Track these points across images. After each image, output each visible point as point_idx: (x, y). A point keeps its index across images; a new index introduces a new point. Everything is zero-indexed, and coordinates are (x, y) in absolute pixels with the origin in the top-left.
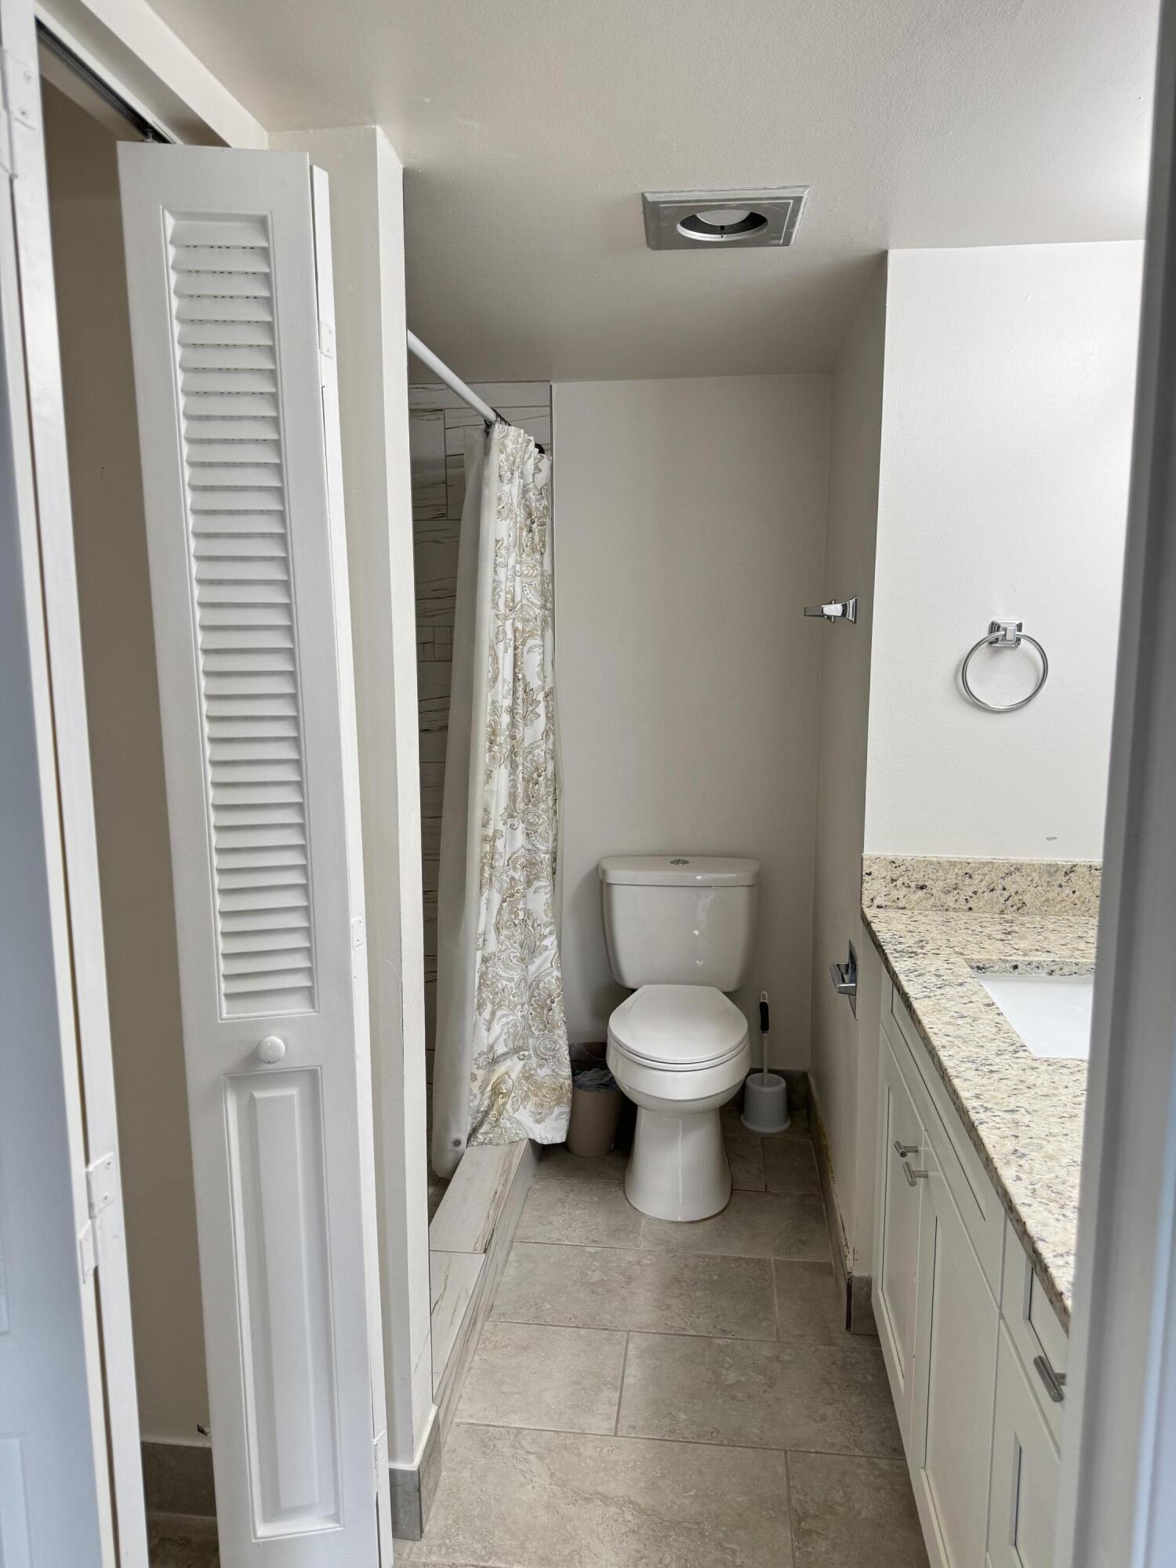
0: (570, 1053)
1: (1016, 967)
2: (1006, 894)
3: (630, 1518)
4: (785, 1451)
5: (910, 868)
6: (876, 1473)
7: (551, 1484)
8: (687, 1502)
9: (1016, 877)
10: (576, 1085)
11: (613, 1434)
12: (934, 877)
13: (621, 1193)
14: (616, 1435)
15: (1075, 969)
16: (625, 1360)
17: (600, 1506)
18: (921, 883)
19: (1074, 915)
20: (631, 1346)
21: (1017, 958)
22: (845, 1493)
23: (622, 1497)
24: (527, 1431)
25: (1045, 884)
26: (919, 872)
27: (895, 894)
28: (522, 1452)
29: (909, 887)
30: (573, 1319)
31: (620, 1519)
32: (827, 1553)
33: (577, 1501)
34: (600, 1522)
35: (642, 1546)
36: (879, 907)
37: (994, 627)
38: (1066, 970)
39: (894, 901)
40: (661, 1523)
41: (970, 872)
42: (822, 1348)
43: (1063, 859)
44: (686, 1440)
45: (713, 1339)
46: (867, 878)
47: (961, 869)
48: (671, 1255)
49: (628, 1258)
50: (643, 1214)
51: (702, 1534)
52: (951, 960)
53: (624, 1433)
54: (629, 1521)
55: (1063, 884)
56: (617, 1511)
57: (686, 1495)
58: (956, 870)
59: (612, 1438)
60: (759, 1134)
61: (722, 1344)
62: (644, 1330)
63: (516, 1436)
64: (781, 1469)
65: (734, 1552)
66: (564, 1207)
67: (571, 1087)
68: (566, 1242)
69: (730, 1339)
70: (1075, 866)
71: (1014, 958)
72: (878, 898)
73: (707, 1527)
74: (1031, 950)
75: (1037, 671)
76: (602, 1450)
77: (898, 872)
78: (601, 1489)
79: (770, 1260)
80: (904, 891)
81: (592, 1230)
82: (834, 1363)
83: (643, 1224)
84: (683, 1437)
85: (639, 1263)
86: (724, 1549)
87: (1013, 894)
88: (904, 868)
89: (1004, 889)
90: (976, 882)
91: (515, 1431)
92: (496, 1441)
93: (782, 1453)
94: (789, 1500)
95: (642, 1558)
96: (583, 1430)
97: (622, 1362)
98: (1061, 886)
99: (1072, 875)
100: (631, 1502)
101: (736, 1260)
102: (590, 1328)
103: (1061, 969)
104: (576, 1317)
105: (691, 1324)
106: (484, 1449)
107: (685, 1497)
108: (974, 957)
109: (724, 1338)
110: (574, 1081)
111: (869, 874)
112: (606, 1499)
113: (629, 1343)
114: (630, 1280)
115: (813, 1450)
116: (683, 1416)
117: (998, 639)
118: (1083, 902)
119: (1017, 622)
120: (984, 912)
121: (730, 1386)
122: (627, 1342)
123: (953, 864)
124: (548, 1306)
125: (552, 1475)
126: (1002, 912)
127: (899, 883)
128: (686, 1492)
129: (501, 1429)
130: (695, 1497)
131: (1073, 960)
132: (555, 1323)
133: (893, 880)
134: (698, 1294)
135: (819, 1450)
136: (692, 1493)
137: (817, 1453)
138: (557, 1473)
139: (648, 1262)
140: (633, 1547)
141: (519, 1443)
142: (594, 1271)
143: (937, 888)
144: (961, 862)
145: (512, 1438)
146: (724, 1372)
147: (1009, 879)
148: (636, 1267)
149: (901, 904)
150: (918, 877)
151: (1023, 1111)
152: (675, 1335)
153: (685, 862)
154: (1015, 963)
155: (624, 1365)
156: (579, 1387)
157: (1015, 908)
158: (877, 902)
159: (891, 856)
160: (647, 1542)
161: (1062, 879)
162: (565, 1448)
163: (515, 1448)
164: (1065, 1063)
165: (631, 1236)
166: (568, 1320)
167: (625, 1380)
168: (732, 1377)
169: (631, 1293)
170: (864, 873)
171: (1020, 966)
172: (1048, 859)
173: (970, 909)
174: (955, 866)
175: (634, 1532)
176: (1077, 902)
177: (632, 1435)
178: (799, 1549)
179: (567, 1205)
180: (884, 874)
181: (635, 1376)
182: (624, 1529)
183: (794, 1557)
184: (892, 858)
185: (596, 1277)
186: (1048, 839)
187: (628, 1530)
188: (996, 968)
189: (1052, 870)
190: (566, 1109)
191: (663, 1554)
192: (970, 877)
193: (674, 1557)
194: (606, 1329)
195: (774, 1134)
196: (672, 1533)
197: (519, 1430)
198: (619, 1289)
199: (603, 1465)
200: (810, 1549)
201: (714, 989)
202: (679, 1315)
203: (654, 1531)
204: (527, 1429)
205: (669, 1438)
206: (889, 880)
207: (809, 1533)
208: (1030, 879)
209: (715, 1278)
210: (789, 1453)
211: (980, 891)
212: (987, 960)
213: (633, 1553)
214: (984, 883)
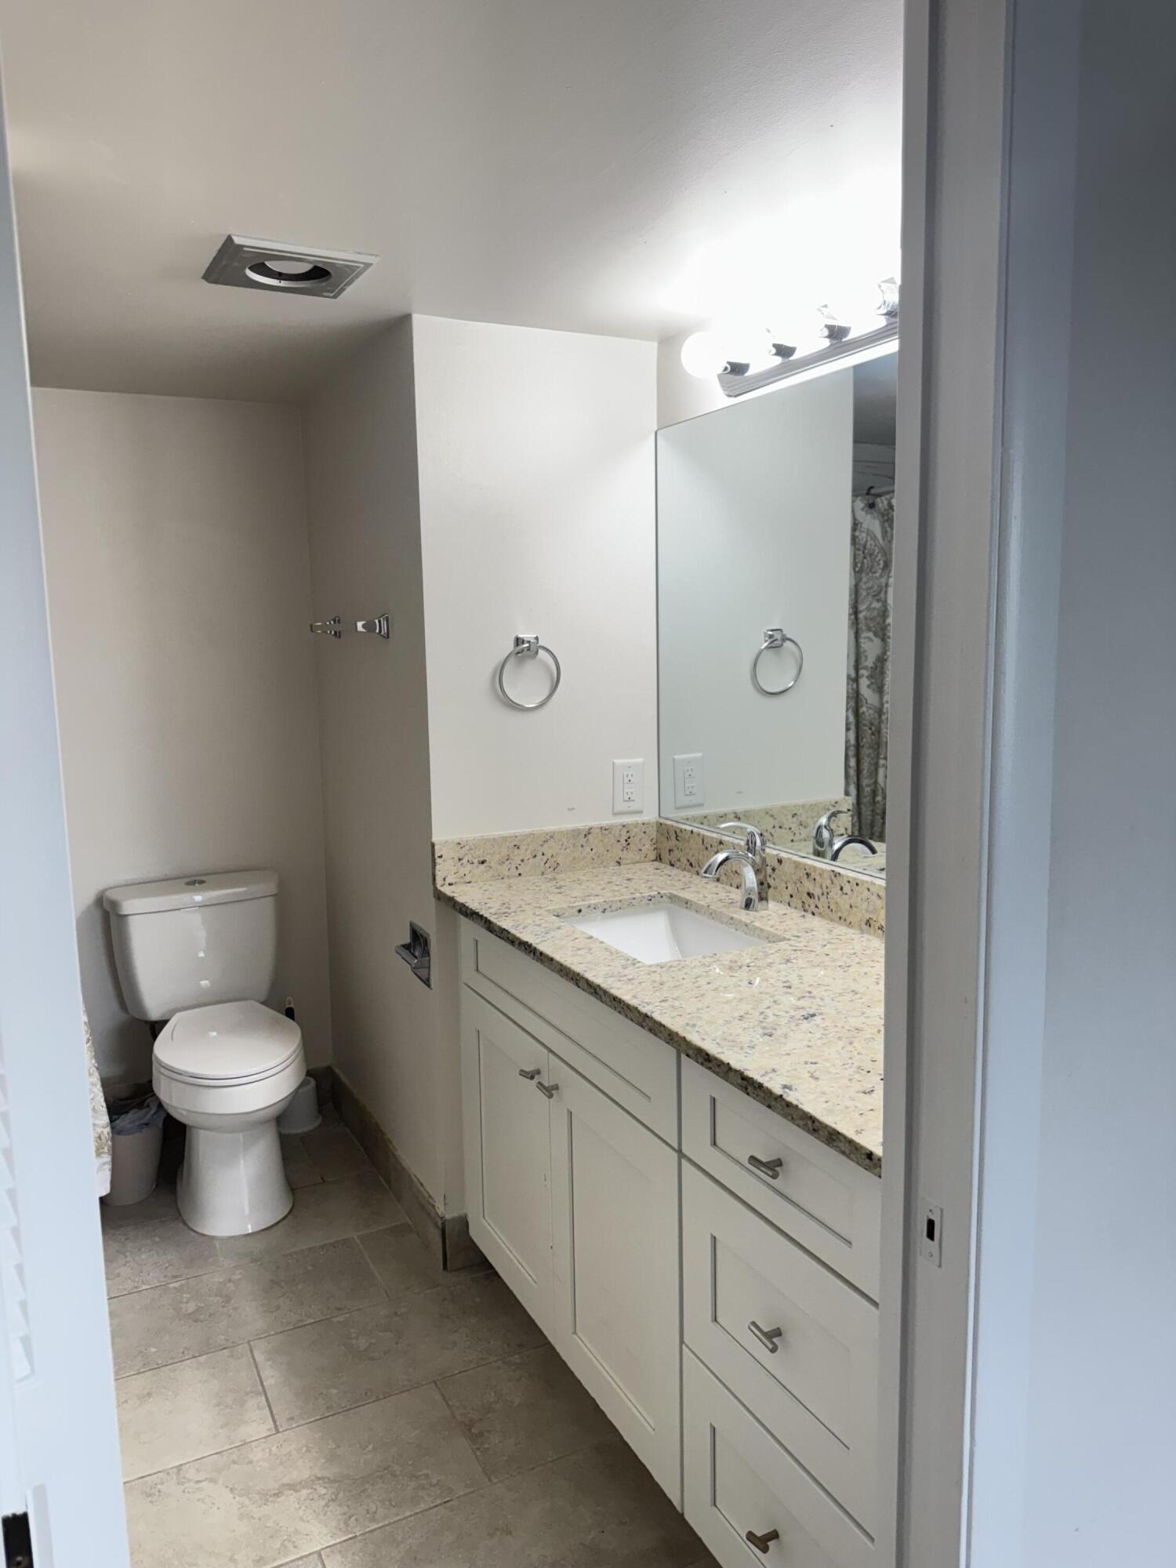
0: (106, 1100)
1: (580, 911)
2: (545, 858)
3: (324, 1491)
4: (435, 1382)
5: (473, 847)
6: (513, 1367)
7: (234, 1498)
8: (369, 1456)
9: (551, 843)
10: (115, 1131)
11: (274, 1432)
12: (491, 852)
13: (181, 1225)
14: (278, 1432)
15: (619, 905)
16: (257, 1368)
17: (291, 1495)
18: (482, 859)
19: (593, 868)
20: (256, 1354)
21: (579, 904)
22: (495, 1392)
23: (309, 1477)
24: (188, 1465)
25: (572, 846)
26: (479, 849)
27: (462, 871)
28: (192, 1484)
29: (473, 863)
30: (186, 1352)
31: (316, 1496)
32: (500, 1442)
33: (267, 1500)
34: (298, 1506)
35: (345, 1508)
36: (450, 884)
37: (518, 641)
38: (614, 908)
39: (462, 877)
40: (354, 1483)
41: (517, 843)
42: (429, 1291)
43: (582, 825)
44: (345, 1409)
45: (332, 1319)
46: (438, 861)
47: (511, 842)
48: (259, 1263)
49: (216, 1280)
50: (213, 1238)
51: (394, 1475)
52: (537, 913)
53: (284, 1428)
54: (325, 1494)
55: (584, 844)
56: (309, 1491)
57: (366, 1451)
58: (507, 844)
59: (275, 1436)
60: (296, 1135)
61: (342, 1320)
62: (263, 1336)
63: (178, 1473)
64: (438, 1397)
65: (427, 1476)
66: (126, 1256)
67: (111, 1135)
68: (144, 1287)
69: (347, 1313)
70: (591, 829)
71: (577, 904)
72: (449, 876)
73: (397, 1468)
74: (585, 897)
75: (551, 675)
76: (270, 1450)
77: (463, 851)
78: (285, 1480)
79: (353, 1238)
80: (469, 867)
81: (167, 1267)
82: (445, 1299)
83: (218, 1246)
84: (342, 1408)
85: (230, 1281)
86: (417, 1477)
87: (550, 858)
88: (467, 847)
89: (543, 854)
90: (523, 851)
91: (175, 1470)
92: (159, 1487)
93: (433, 1384)
94: (454, 1417)
95: (350, 1518)
96: (244, 1440)
97: (254, 1369)
98: (582, 846)
99: (590, 836)
100: (319, 1479)
101: (323, 1247)
102: (208, 1353)
103: (611, 907)
104: (188, 1349)
105: (306, 1315)
106: (150, 1499)
107: (366, 1454)
108: (550, 908)
109: (341, 1315)
110: (113, 1128)
111: (441, 857)
112: (293, 1487)
113: (254, 1352)
114: (228, 1299)
115: (457, 1372)
116: (334, 1391)
117: (524, 650)
118: (599, 857)
119: (535, 636)
120: (531, 875)
121: (365, 1350)
122: (252, 1351)
123: (505, 839)
124: (153, 1350)
125: (232, 1490)
126: (543, 873)
127: (464, 861)
128: (364, 1449)
129: (160, 1474)
130: (374, 1449)
131: (617, 898)
132: (170, 1362)
133: (460, 860)
134: (300, 1287)
135: (463, 1369)
136: (371, 1447)
137: (460, 1372)
138: (236, 1486)
139: (239, 1277)
140: (338, 1513)
141: (184, 1478)
142: (187, 1303)
143: (493, 861)
144: (510, 837)
145: (174, 1476)
146: (354, 1341)
147: (546, 845)
148: (229, 1285)
149: (467, 879)
150: (479, 854)
151: (670, 999)
152: (295, 1328)
153: (201, 882)
154: (578, 909)
155: (258, 1372)
156: (222, 1407)
157: (552, 869)
158: (448, 880)
159: (456, 838)
160: (349, 1503)
161: (583, 841)
162: (234, 1462)
163: (183, 1484)
164: (670, 964)
165: (210, 1260)
166: (181, 1355)
167: (265, 1384)
168: (363, 1343)
169: (235, 1309)
170: (436, 857)
171: (583, 909)
172: (570, 826)
173: (520, 875)
174: (506, 841)
175: (333, 1500)
176: (594, 857)
177: (294, 1425)
178: (478, 1449)
179: (128, 1254)
180: (452, 855)
181: (273, 1376)
182: (323, 1503)
183: (476, 1456)
184: (458, 841)
185: (191, 1307)
186: (569, 810)
187: (327, 1501)
188: (567, 914)
189: (575, 833)
190: (107, 1158)
191: (368, 1506)
192: (518, 848)
193: (378, 1503)
194: (225, 1348)
195: (311, 1131)
196: (367, 1486)
197: (179, 1468)
198: (221, 1309)
199: (278, 1461)
200: (486, 1446)
201: (253, 1002)
202: (291, 1311)
203: (350, 1491)
204: (186, 1464)
205: (329, 1414)
206: (456, 859)
207: (481, 1434)
208: (561, 843)
209: (310, 1268)
210: (438, 1382)
211: (526, 859)
212: (561, 908)
213: (340, 1517)
214: (529, 851)
